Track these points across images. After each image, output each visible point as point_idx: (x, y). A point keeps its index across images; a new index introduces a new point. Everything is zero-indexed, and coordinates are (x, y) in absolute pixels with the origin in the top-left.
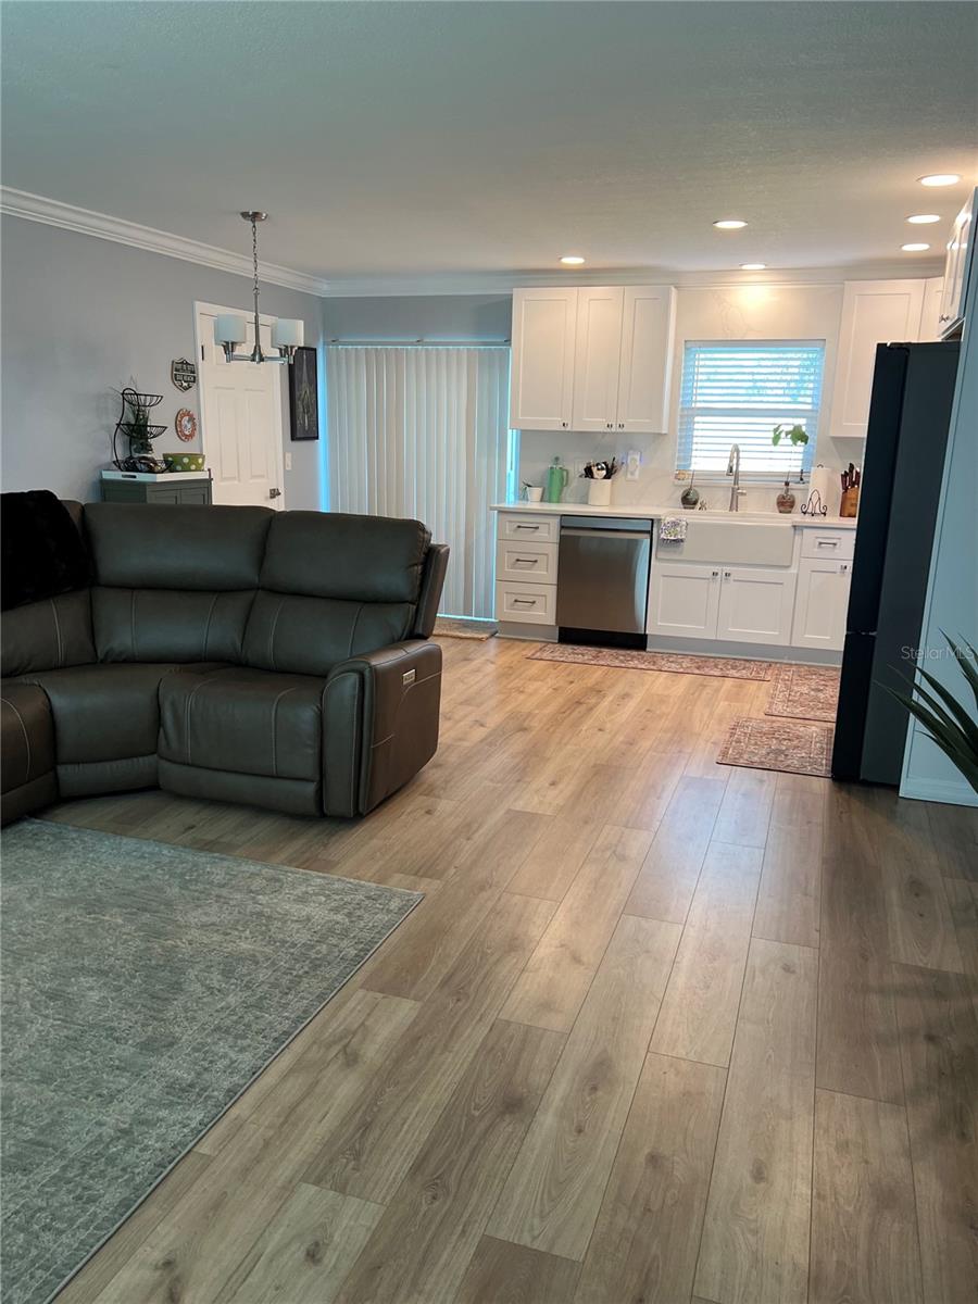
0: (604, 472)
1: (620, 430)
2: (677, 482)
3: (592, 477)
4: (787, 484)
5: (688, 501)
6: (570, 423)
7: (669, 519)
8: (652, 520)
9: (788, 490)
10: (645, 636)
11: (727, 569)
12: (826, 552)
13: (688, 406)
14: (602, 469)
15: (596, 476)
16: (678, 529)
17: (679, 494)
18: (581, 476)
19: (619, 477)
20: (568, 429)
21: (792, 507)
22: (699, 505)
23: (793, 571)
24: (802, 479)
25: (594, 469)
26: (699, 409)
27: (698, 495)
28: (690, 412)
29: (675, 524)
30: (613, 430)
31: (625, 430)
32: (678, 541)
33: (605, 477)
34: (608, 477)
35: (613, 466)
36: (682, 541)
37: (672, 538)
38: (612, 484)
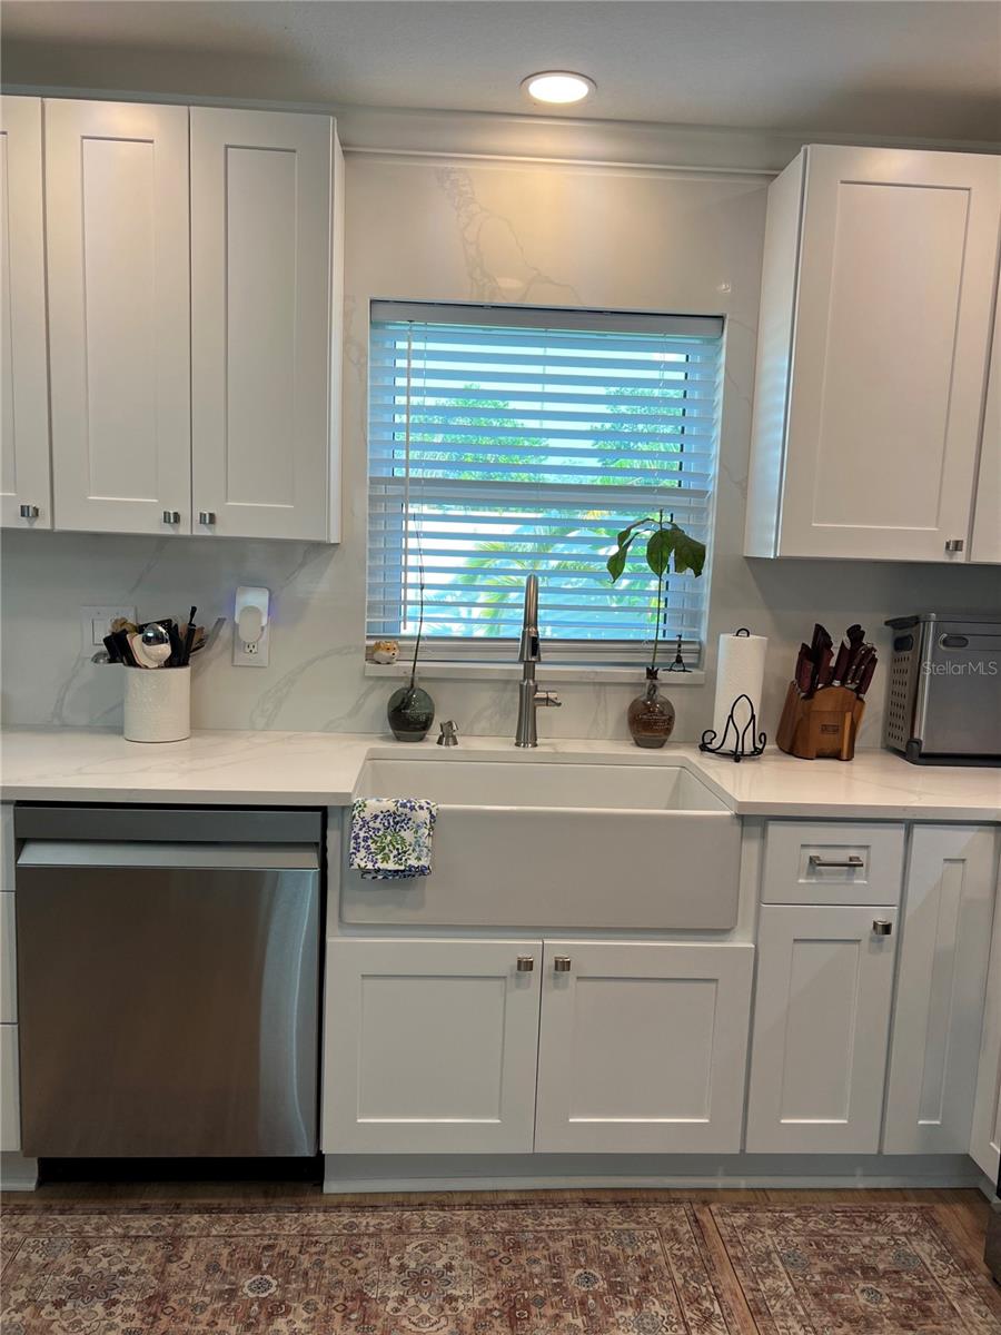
0: (165, 650)
1: (204, 531)
2: (372, 669)
3: (132, 663)
4: (652, 674)
5: (408, 719)
6: (44, 508)
7: (375, 805)
8: (323, 810)
9: (654, 688)
10: (320, 1157)
11: (559, 945)
12: (832, 886)
13: (385, 473)
14: (159, 639)
15: (140, 657)
16: (407, 835)
17: (380, 701)
18: (96, 659)
19: (213, 660)
20: (42, 524)
21: (668, 731)
22: (435, 731)
23: (742, 942)
24: (679, 660)
25: (136, 642)
26: (416, 481)
27: (431, 705)
28: (394, 490)
29: (396, 820)
30: (184, 530)
31: (220, 531)
32: (408, 876)
33: (171, 663)
34: (178, 659)
35: (191, 630)
36: (422, 871)
37: (391, 866)
38: (193, 677)
